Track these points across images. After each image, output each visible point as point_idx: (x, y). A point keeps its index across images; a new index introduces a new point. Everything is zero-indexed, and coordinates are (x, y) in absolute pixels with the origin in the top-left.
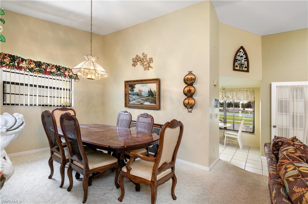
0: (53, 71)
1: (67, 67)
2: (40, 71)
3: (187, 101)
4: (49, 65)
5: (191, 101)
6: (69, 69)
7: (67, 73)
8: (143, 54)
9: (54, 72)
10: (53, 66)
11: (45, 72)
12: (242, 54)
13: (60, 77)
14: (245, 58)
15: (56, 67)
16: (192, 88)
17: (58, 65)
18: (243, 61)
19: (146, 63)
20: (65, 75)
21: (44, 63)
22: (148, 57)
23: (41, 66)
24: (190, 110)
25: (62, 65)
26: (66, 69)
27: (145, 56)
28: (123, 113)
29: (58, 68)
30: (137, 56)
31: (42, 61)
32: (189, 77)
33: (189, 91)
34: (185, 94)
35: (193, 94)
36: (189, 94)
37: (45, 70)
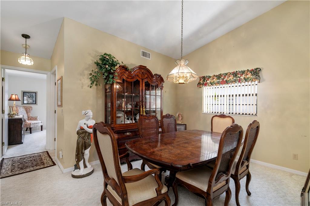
15: (233, 73)
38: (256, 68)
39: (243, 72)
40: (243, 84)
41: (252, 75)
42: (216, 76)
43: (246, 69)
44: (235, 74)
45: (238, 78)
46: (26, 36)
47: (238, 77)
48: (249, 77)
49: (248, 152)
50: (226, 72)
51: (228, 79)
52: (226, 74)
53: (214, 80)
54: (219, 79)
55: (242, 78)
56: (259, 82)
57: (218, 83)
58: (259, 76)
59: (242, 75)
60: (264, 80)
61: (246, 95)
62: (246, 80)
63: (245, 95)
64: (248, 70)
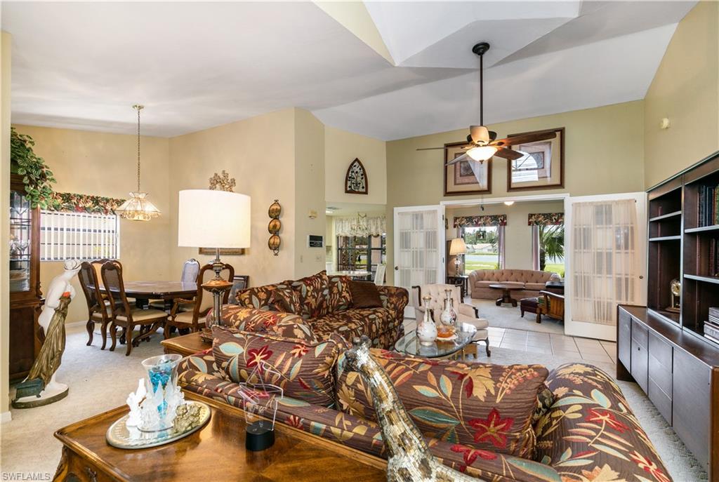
0: (88, 205)
1: (109, 197)
2: (69, 208)
3: (272, 241)
4: (81, 197)
5: (277, 241)
6: (111, 201)
7: (109, 207)
8: (224, 171)
9: (89, 208)
10: (88, 197)
11: (77, 209)
12: (358, 170)
13: (99, 214)
14: (362, 175)
15: (93, 198)
16: (278, 223)
17: (95, 196)
18: (359, 179)
19: (227, 186)
20: (106, 209)
21: (74, 195)
22: (230, 178)
23: (70, 200)
24: (276, 252)
25: (102, 195)
26: (108, 201)
27: (225, 175)
28: (190, 262)
29: (96, 201)
30: (216, 175)
31: (72, 192)
32: (275, 207)
33: (275, 226)
34: (270, 232)
35: (278, 230)
36: (275, 231)
37: (77, 205)
50: (90, 194)
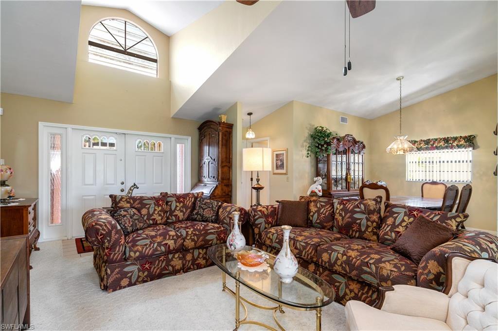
17: (446, 137)
37: (432, 146)
38: (470, 135)
39: (455, 139)
40: (455, 150)
41: (466, 142)
42: (424, 141)
43: (458, 135)
44: (446, 140)
45: (450, 145)
46: (250, 114)
47: (450, 143)
48: (462, 144)
49: (462, 209)
50: (436, 137)
51: (439, 145)
52: (436, 140)
53: (422, 145)
54: (427, 144)
55: (455, 144)
56: (473, 149)
57: (427, 149)
58: (473, 143)
59: (454, 141)
60: (478, 147)
61: (459, 162)
62: (459, 146)
63: (457, 162)
64: (461, 136)
